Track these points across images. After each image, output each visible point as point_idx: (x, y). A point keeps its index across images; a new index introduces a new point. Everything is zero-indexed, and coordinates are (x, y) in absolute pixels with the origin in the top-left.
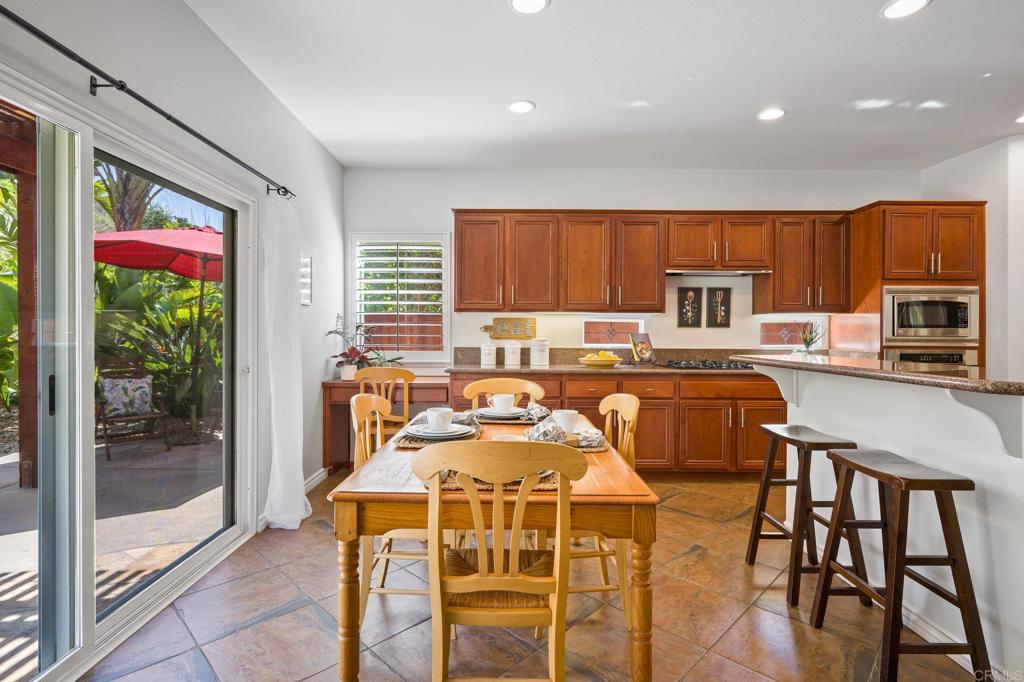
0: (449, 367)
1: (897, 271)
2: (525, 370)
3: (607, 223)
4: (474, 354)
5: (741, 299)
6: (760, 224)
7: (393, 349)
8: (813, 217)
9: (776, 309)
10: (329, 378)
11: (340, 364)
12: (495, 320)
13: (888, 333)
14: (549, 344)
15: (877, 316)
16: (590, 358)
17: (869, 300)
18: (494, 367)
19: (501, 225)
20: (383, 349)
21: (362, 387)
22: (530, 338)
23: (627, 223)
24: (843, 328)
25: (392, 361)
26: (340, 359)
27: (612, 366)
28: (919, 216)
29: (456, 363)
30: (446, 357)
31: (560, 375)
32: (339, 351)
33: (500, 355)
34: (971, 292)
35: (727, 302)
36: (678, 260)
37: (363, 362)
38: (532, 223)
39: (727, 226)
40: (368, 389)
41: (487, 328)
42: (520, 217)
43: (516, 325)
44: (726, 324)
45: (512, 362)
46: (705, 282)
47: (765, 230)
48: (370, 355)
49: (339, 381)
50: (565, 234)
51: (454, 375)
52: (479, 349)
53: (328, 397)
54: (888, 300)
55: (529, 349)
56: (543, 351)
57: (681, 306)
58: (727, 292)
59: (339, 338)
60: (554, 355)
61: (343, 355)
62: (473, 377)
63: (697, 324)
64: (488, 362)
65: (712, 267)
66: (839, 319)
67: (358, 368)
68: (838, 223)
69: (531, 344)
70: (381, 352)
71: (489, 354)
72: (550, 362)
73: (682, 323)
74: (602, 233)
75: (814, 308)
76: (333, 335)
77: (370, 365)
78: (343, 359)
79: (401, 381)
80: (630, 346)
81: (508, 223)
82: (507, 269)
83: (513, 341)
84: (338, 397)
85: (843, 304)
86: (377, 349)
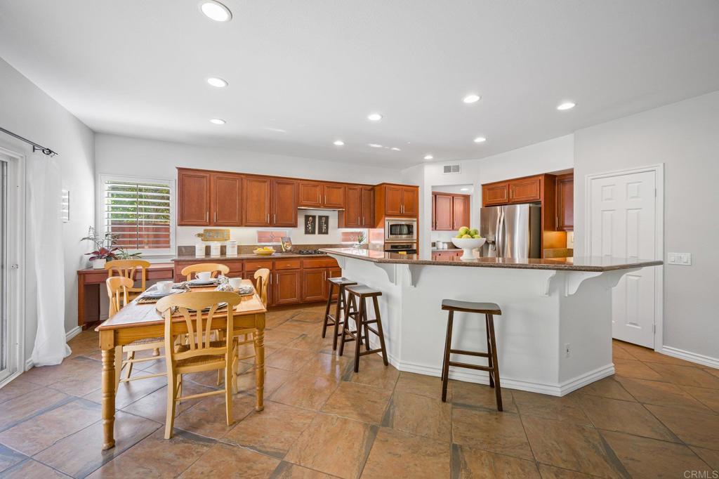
0: (174, 258)
1: (390, 212)
2: (223, 258)
3: (268, 183)
4: (191, 250)
5: (333, 221)
6: (340, 188)
7: (134, 248)
8: (360, 187)
9: (347, 226)
10: (83, 268)
11: (92, 259)
12: (205, 230)
13: (387, 238)
14: (237, 243)
15: (383, 230)
16: (260, 250)
17: (381, 223)
18: (204, 257)
19: (208, 178)
20: (126, 248)
21: (110, 273)
22: (226, 240)
23: (279, 183)
24: (373, 234)
25: (133, 255)
26: (92, 255)
27: (270, 254)
28: (397, 190)
29: (179, 255)
30: (173, 252)
31: (242, 260)
32: (92, 250)
33: (208, 250)
34: (414, 221)
35: (327, 223)
36: (305, 202)
37: (110, 257)
38: (227, 179)
39: (326, 188)
40: (115, 273)
41: (199, 235)
42: (221, 175)
43: (218, 233)
44: (327, 233)
45: (215, 254)
46: (318, 213)
47: (341, 191)
48: (115, 252)
49: (91, 270)
50: (245, 186)
51: (177, 262)
52: (194, 247)
53: (82, 280)
54: (387, 223)
55: (225, 246)
56: (233, 247)
57: (306, 224)
58: (327, 218)
59: (91, 242)
60: (240, 249)
61: (95, 253)
62: (190, 263)
63: (313, 233)
64: (200, 254)
65: (319, 207)
66: (372, 230)
67: (107, 261)
68: (370, 190)
69: (227, 243)
70: (125, 250)
71: (201, 250)
72: (238, 253)
73: (307, 232)
74: (266, 187)
75: (361, 226)
76: (86, 240)
77: (116, 259)
78: (95, 256)
79: (140, 267)
80: (281, 244)
81: (212, 178)
82: (212, 203)
83: (216, 242)
84: (92, 280)
85: (373, 225)
86: (122, 248)
